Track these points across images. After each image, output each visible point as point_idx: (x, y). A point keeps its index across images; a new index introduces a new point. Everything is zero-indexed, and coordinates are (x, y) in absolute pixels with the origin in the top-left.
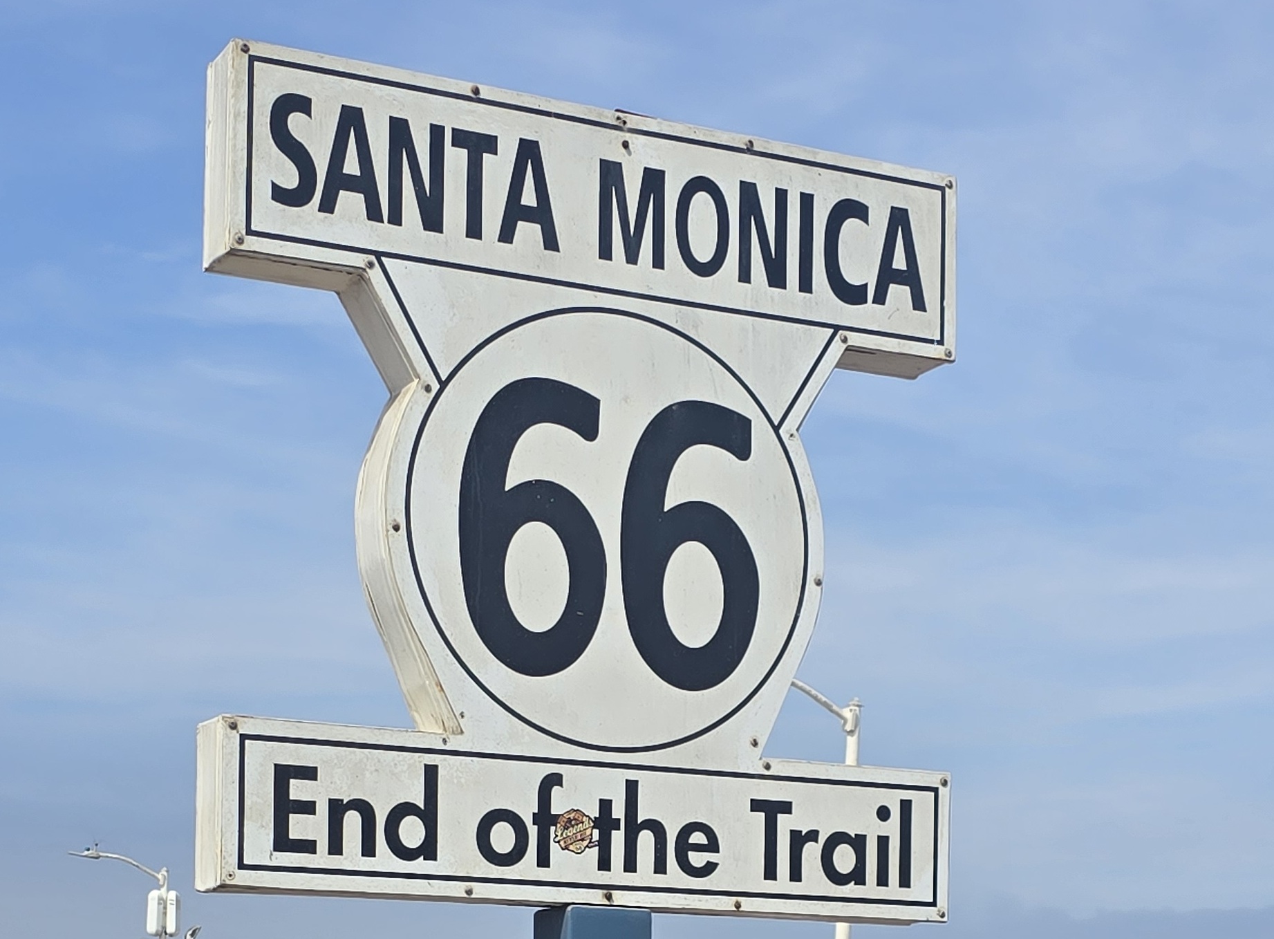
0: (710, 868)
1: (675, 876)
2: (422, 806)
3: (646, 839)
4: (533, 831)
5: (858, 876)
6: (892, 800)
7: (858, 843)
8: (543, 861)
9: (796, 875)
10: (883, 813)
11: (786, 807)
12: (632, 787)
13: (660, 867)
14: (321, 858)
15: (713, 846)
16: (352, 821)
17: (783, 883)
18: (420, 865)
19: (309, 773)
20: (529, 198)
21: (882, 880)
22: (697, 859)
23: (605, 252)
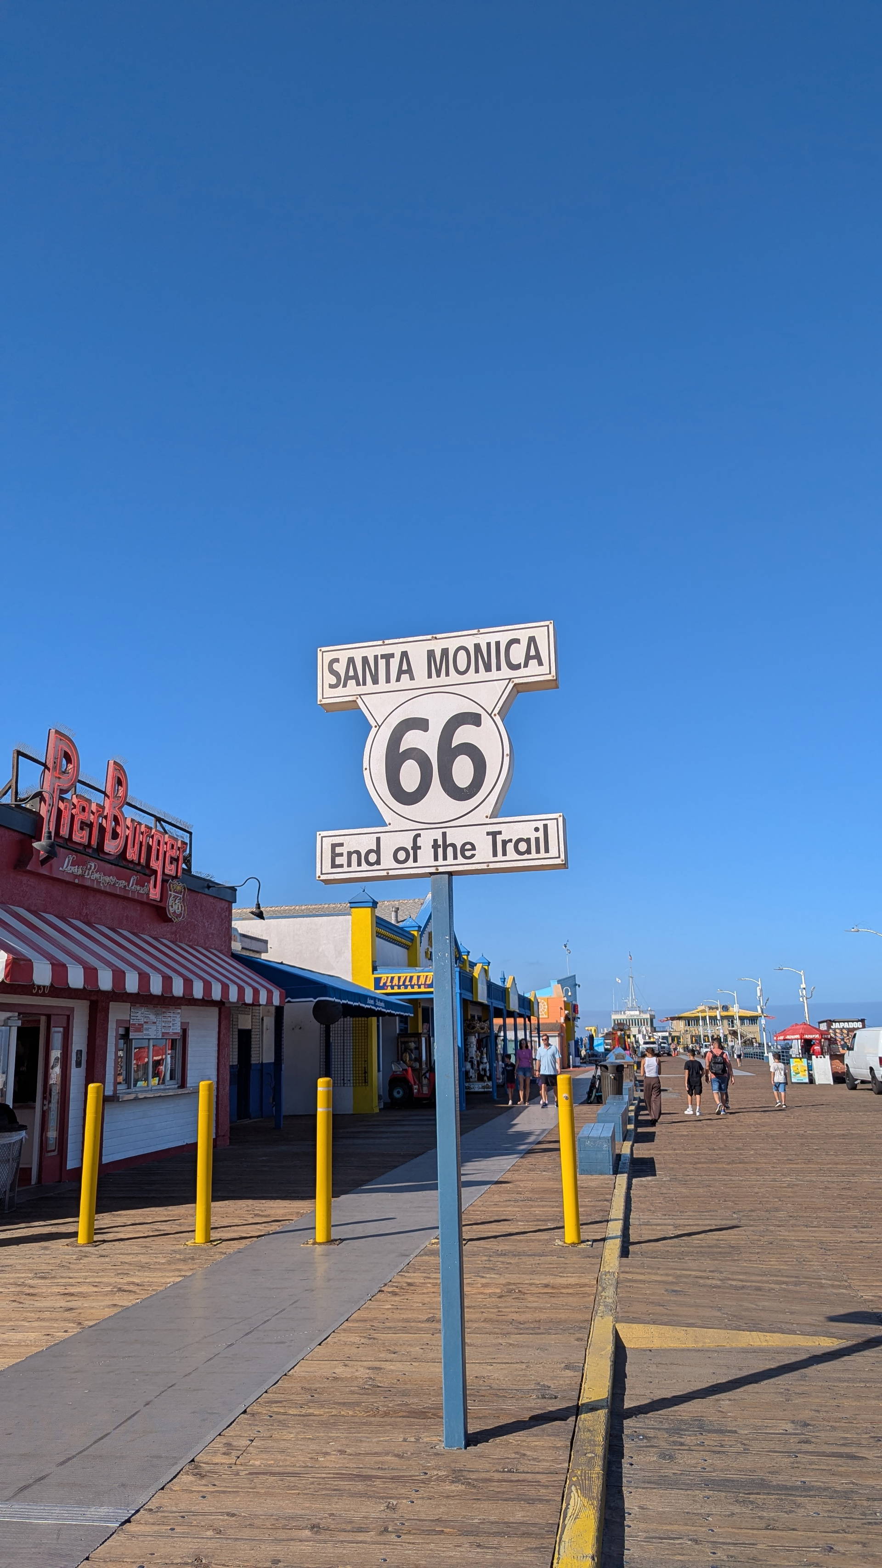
0: (473, 856)
1: (460, 860)
2: (375, 849)
3: (450, 850)
4: (411, 852)
5: (528, 851)
6: (540, 825)
7: (528, 841)
8: (415, 860)
9: (504, 854)
10: (537, 829)
11: (500, 833)
12: (444, 834)
13: (455, 858)
14: (346, 869)
15: (474, 848)
16: (354, 857)
17: (500, 857)
18: (376, 867)
19: (342, 845)
20: (405, 667)
21: (538, 851)
22: (468, 854)
23: (430, 676)
